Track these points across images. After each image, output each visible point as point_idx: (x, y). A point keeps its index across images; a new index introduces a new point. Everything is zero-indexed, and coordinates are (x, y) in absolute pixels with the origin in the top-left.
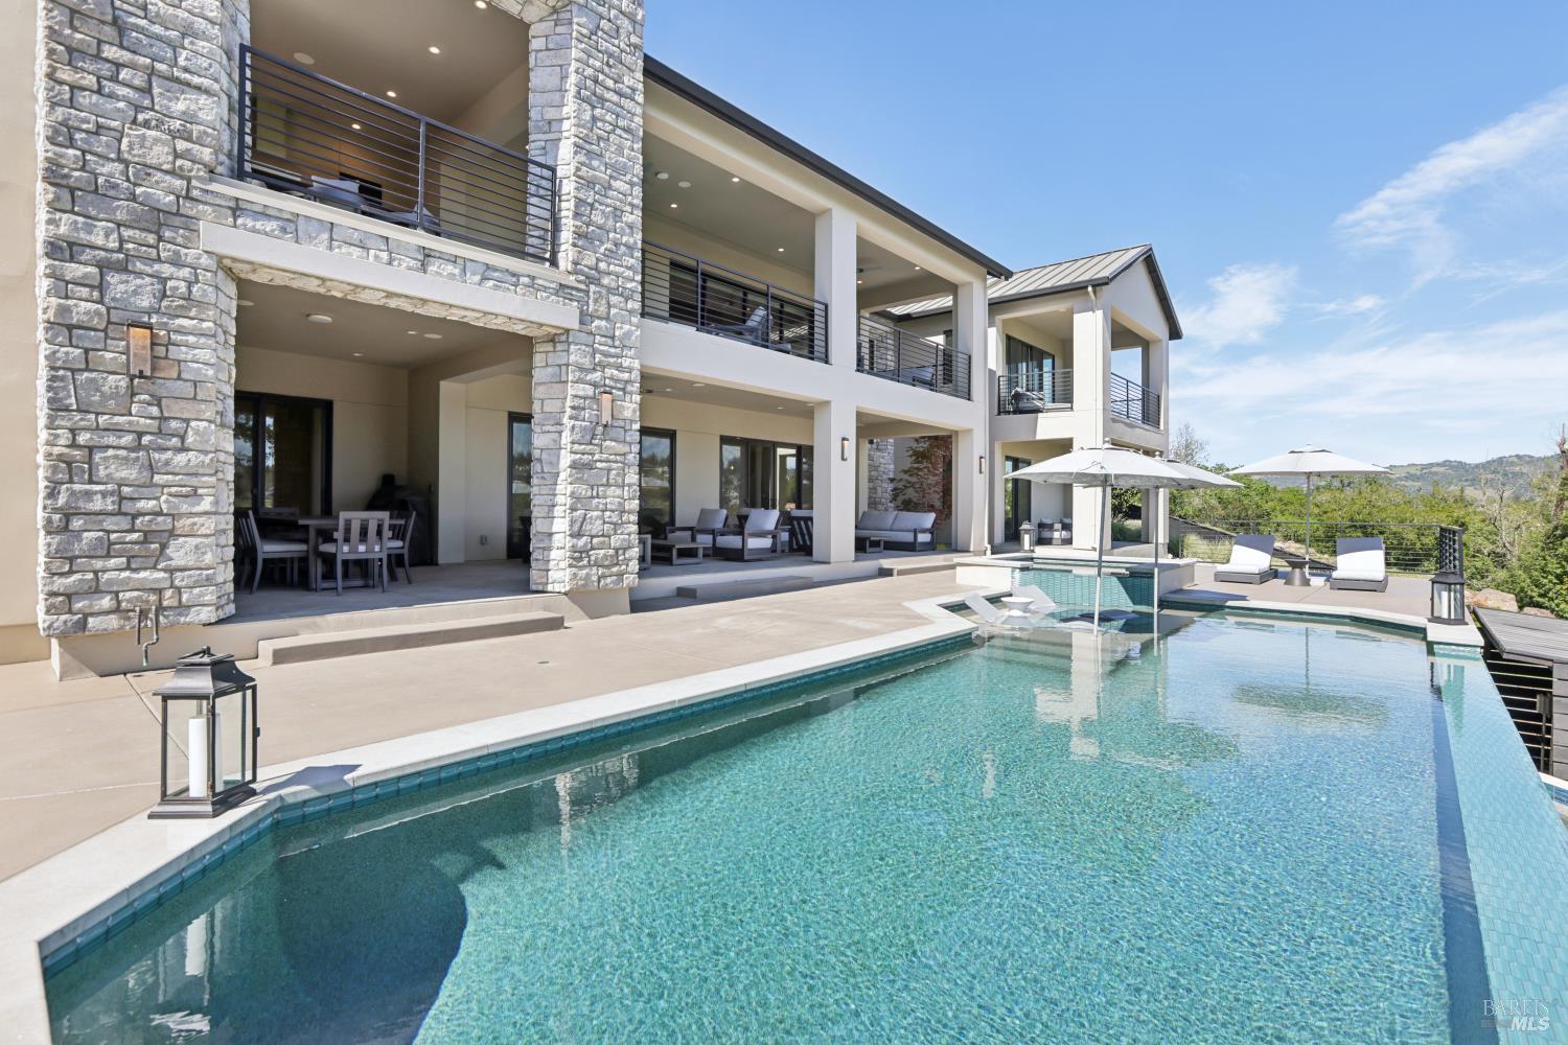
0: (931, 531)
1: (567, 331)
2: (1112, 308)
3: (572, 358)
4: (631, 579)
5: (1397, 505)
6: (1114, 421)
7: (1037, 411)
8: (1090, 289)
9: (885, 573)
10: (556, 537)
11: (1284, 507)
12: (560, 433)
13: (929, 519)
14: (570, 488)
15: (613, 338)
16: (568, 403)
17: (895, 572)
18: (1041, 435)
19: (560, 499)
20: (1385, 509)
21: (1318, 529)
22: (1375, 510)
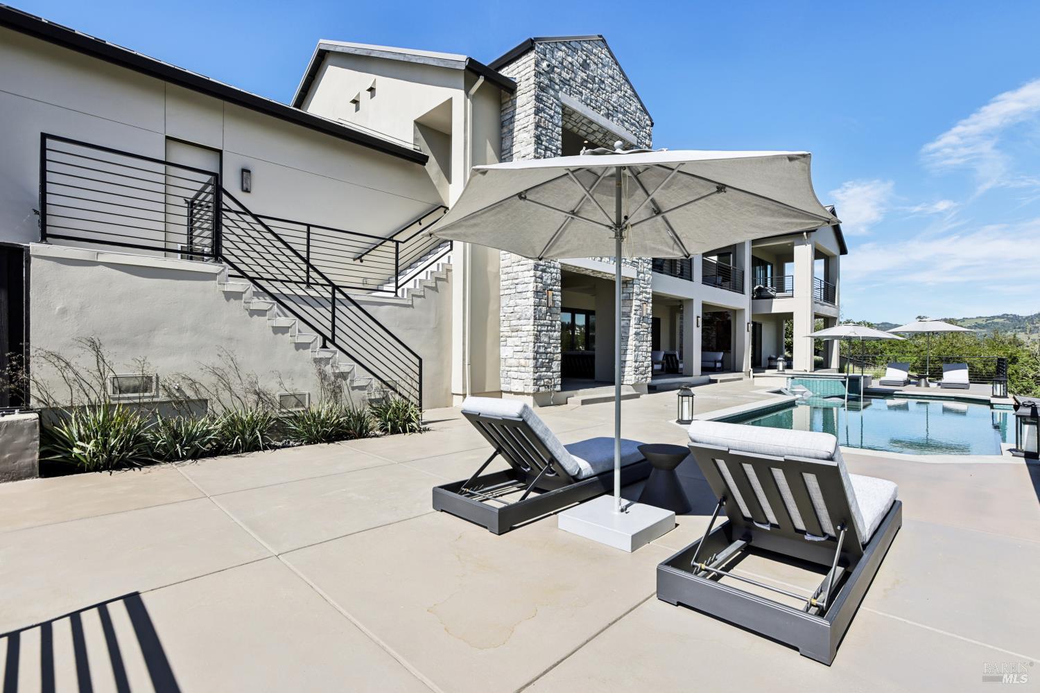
0: (722, 361)
1: (633, 279)
2: (815, 242)
3: (635, 290)
4: (649, 380)
5: (970, 346)
6: (816, 303)
7: (772, 297)
8: (805, 234)
9: (715, 381)
10: (627, 363)
11: (892, 348)
12: (630, 320)
13: (720, 355)
14: (634, 343)
15: (644, 280)
16: (634, 308)
17: (719, 381)
18: (774, 311)
19: (629, 347)
20: (961, 349)
21: (916, 362)
22: (955, 349)
